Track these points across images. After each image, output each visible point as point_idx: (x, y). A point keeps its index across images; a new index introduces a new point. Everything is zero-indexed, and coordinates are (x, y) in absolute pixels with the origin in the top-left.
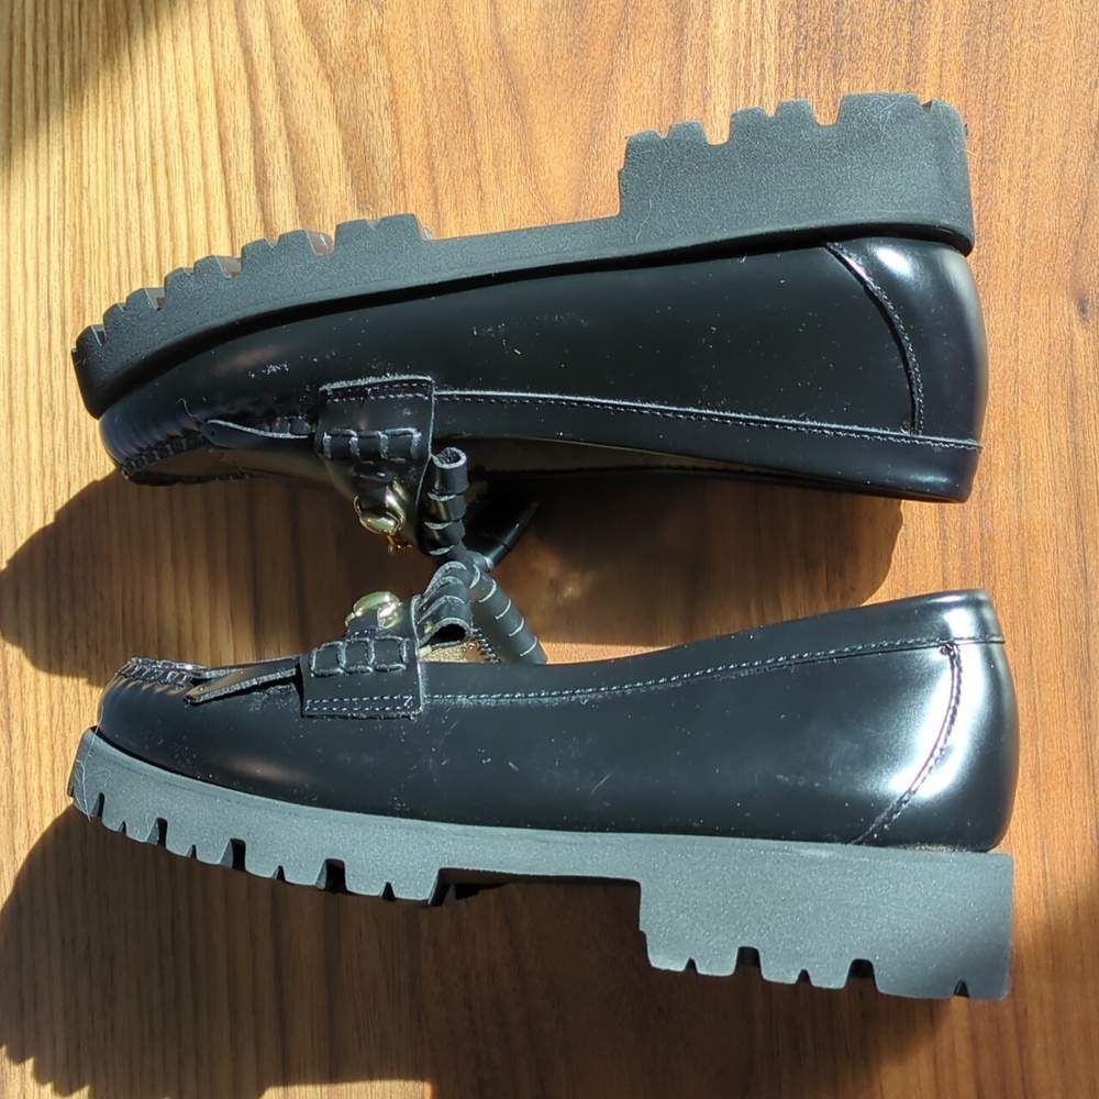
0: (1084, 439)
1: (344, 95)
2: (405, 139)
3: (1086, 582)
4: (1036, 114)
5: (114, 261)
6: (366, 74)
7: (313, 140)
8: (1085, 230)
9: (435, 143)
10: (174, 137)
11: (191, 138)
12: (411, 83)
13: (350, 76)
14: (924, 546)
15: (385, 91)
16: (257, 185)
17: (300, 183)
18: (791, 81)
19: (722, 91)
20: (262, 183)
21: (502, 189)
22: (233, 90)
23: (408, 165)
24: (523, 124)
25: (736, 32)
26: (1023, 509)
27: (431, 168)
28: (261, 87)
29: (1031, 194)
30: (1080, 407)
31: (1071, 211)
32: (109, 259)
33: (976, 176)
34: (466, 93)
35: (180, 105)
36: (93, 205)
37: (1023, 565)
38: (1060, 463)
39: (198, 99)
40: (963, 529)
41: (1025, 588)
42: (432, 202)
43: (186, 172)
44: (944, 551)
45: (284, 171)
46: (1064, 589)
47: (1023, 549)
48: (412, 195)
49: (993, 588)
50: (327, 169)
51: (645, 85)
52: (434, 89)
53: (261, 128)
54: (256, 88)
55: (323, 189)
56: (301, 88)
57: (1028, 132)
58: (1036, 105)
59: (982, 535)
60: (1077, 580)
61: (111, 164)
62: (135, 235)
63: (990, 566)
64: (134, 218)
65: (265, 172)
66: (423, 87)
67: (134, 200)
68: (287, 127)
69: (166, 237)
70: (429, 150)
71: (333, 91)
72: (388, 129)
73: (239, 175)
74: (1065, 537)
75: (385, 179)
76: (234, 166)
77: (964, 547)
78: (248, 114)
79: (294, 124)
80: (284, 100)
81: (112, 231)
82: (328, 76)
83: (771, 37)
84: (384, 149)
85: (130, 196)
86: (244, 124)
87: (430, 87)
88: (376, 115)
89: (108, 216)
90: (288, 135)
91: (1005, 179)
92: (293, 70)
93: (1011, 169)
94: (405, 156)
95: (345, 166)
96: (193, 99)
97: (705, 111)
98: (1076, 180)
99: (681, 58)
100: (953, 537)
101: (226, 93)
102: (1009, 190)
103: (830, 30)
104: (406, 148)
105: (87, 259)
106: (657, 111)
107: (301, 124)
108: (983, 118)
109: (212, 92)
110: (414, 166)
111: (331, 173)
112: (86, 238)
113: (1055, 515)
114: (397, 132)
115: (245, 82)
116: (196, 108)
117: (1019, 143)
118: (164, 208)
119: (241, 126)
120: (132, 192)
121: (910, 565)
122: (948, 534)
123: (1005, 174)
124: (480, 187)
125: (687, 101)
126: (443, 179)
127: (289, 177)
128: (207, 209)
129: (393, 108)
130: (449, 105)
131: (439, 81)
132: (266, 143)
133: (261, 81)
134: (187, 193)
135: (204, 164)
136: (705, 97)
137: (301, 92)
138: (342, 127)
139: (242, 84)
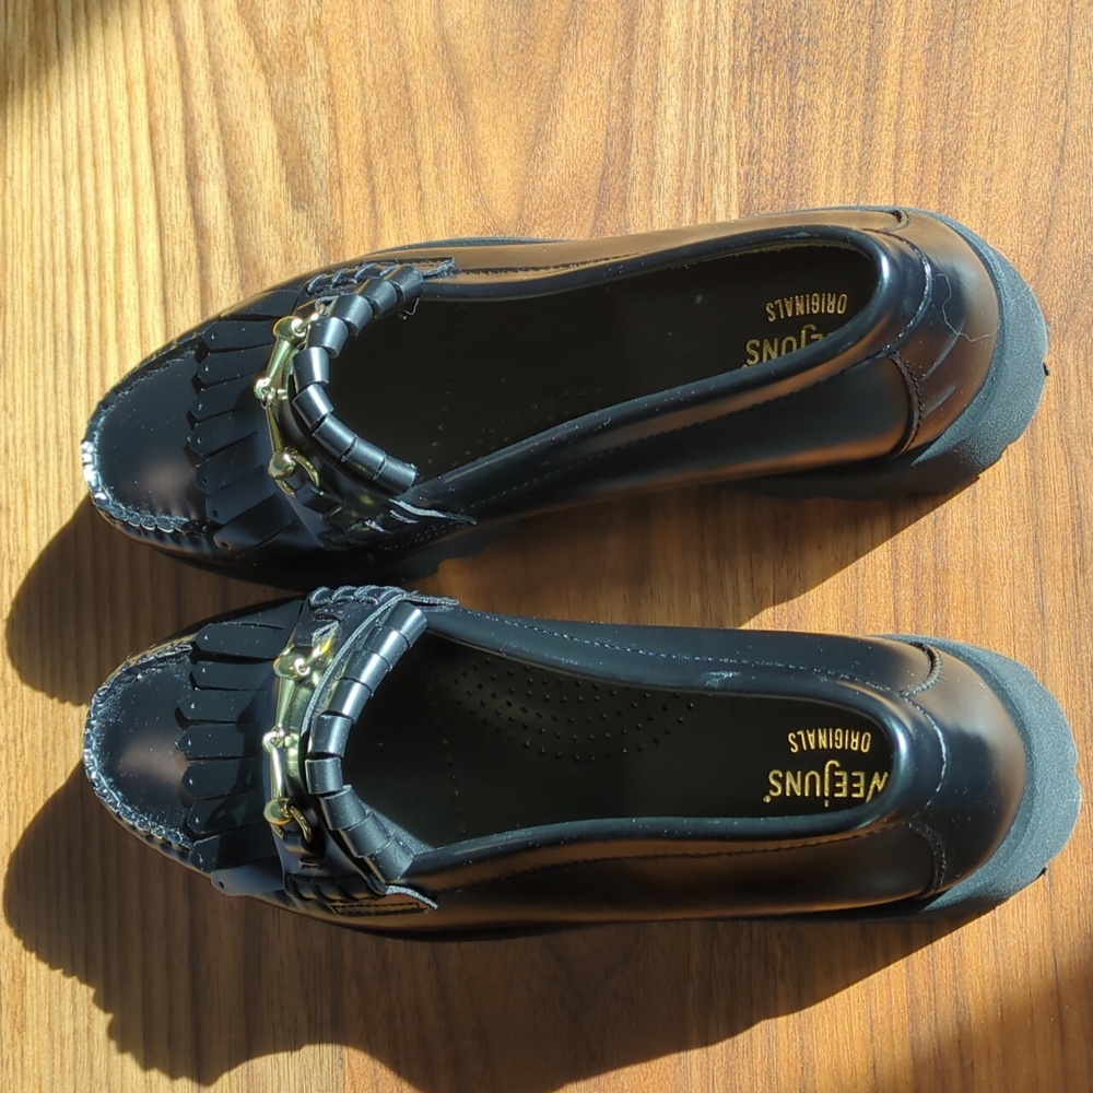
0: (1044, 467)
1: (280, 88)
2: (343, 134)
3: (1043, 617)
4: (999, 126)
5: (38, 254)
6: (303, 66)
7: (247, 134)
8: (1048, 248)
9: (373, 139)
10: (102, 126)
11: (120, 128)
12: (350, 76)
13: (287, 67)
14: (875, 575)
15: (322, 84)
16: (188, 178)
17: (233, 178)
18: (745, 85)
19: (673, 93)
20: (193, 176)
21: (442, 189)
22: (164, 78)
23: (345, 162)
24: (466, 123)
25: (689, 31)
26: (979, 539)
27: (369, 165)
28: (193, 76)
29: (992, 209)
30: (1039, 434)
31: (1035, 228)
32: (32, 252)
33: (936, 188)
34: (407, 88)
35: (109, 93)
36: (16, 195)
37: (978, 598)
38: (1018, 492)
39: (129, 87)
40: (916, 558)
41: (979, 622)
42: (369, 201)
43: (114, 163)
44: (896, 582)
45: (216, 165)
46: (1020, 624)
47: (978, 581)
48: (349, 194)
49: (947, 621)
50: (260, 165)
51: (593, 84)
52: (374, 83)
53: (192, 120)
54: (188, 77)
55: (256, 185)
56: (235, 79)
57: (991, 144)
58: (999, 116)
59: (936, 565)
60: (1034, 614)
61: (36, 153)
62: (60, 228)
63: (943, 598)
64: (59, 210)
65: (196, 165)
66: (362, 81)
67: (59, 191)
68: (220, 119)
69: (92, 231)
70: (368, 146)
71: (269, 82)
72: (325, 124)
73: (170, 169)
74: (1022, 569)
75: (321, 176)
76: (164, 157)
77: (917, 578)
78: (180, 104)
79: (227, 116)
80: (217, 90)
81: (36, 223)
82: (263, 67)
83: (724, 37)
84: (321, 146)
85: (55, 187)
86: (176, 114)
87: (370, 80)
88: (312, 109)
89: (32, 207)
90: (221, 128)
91: (966, 193)
92: (228, 60)
93: (972, 182)
94: (342, 152)
95: (279, 162)
96: (123, 87)
97: (655, 113)
98: (1040, 195)
99: (631, 58)
100: (905, 567)
101: (157, 81)
102: (970, 205)
103: (787, 32)
104: (343, 145)
105: (9, 252)
106: (605, 112)
107: (234, 116)
108: (944, 128)
109: (142, 80)
110: (351, 164)
111: (265, 169)
112: (9, 230)
113: (1012, 547)
114: (334, 127)
115: (177, 71)
116: (126, 97)
117: (981, 155)
118: (91, 201)
119: (172, 116)
120: (58, 182)
121: (860, 595)
122: (900, 564)
123: (965, 187)
124: (420, 187)
125: (637, 102)
126: (381, 178)
127: (222, 171)
128: (135, 203)
129: (331, 101)
130: (389, 100)
131: (379, 75)
132: (198, 135)
133: (194, 70)
134: (115, 185)
135: (133, 156)
136: (656, 99)
137: (235, 83)
138: (277, 120)
139: (173, 73)
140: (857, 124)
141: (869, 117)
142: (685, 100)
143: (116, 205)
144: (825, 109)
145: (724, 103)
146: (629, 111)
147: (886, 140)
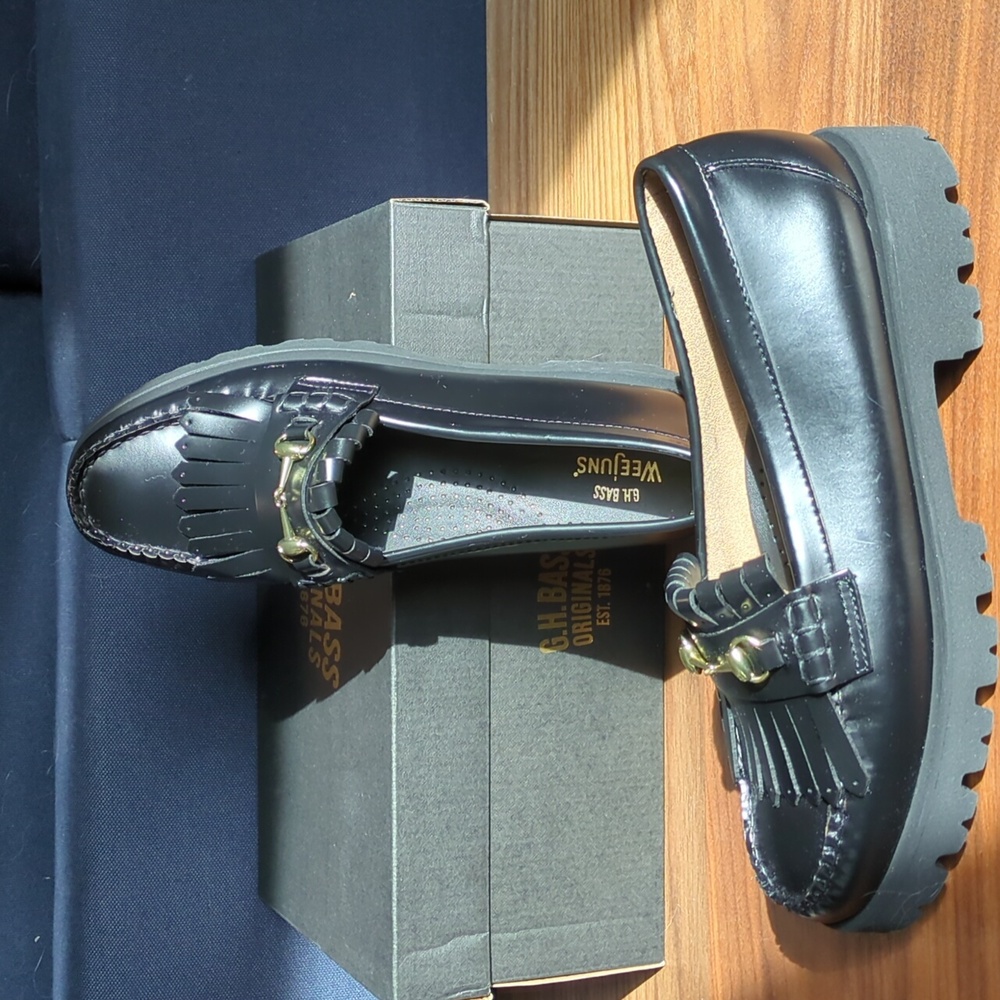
1: (678, 104)
6: (688, 88)
11: (614, 137)
12: (707, 95)
13: (681, 90)
15: (695, 101)
18: (887, 92)
19: (852, 101)
22: (631, 100)
25: (860, 50)
28: (643, 99)
34: (731, 102)
35: (610, 112)
36: (575, 187)
39: (617, 109)
51: (815, 95)
56: (659, 99)
66: (712, 99)
68: (653, 130)
71: (673, 102)
78: (637, 119)
79: (656, 127)
80: (652, 109)
82: (671, 90)
83: (878, 54)
85: (590, 181)
86: (636, 129)
87: (715, 99)
88: (691, 120)
92: (656, 86)
97: (843, 117)
99: (832, 73)
101: (628, 104)
103: (909, 46)
107: (659, 127)
115: (636, 95)
118: (603, 189)
120: (591, 178)
125: (835, 108)
134: (613, 179)
136: (844, 105)
137: (659, 104)
138: (677, 130)
139: (635, 97)
140: (943, 121)
141: (949, 116)
142: (858, 106)
143: (613, 192)
144: (927, 110)
145: (876, 107)
146: (830, 116)
147: (957, 133)
